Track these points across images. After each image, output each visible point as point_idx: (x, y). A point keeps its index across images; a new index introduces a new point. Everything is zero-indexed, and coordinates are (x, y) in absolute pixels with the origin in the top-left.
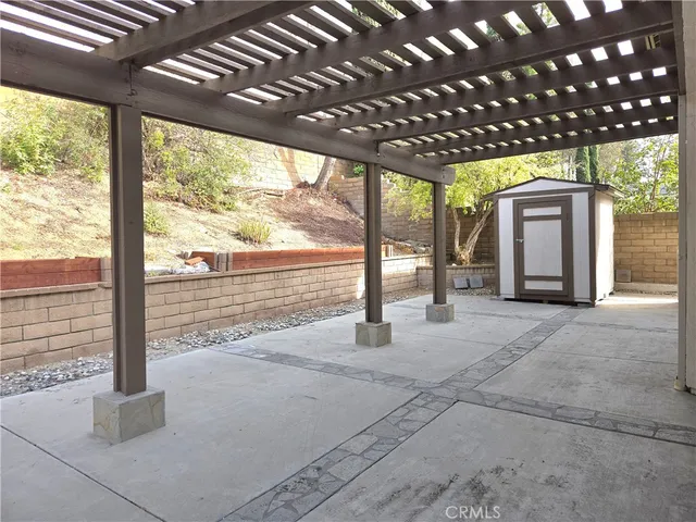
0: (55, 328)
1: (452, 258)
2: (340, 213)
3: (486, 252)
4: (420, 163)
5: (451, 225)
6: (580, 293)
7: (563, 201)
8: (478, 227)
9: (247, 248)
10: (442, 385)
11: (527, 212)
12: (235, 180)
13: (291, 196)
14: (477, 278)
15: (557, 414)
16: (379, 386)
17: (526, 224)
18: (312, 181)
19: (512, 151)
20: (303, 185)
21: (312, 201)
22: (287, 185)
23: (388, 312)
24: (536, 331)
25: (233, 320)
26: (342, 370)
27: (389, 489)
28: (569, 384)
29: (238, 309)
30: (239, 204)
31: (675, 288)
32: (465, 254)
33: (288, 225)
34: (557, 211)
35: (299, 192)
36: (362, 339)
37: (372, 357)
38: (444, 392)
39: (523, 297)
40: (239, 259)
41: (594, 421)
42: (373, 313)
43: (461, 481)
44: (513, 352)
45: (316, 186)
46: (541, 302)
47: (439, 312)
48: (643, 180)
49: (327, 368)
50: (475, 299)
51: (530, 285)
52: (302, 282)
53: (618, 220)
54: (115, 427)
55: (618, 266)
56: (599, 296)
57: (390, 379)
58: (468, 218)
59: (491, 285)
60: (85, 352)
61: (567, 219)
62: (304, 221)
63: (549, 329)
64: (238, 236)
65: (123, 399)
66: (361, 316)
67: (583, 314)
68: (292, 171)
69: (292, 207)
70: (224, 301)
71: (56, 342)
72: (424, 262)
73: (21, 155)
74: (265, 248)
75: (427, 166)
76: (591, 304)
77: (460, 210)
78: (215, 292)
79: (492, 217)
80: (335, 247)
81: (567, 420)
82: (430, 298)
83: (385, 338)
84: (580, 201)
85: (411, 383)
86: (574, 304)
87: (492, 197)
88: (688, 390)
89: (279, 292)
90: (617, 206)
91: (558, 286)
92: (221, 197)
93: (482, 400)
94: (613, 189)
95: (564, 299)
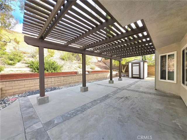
0: (72, 80)
1: (122, 72)
2: (104, 65)
3: (127, 71)
4: (117, 58)
5: (122, 67)
6: (142, 77)
7: (139, 63)
8: (126, 67)
9: (92, 70)
10: (121, 88)
11: (133, 65)
12: (90, 61)
13: (97, 63)
14: (126, 75)
15: (137, 91)
16: (113, 88)
17: (133, 67)
18: (100, 60)
19: (131, 56)
20: (99, 61)
21: (100, 63)
22: (97, 61)
23: (113, 79)
24: (135, 82)
25: (91, 80)
26: (108, 86)
27: (116, 97)
28: (139, 88)
29: (92, 78)
30: (90, 64)
31: (154, 76)
32: (124, 71)
33: (97, 67)
34: (138, 65)
35: (98, 62)
36: (110, 82)
37: (111, 85)
38: (122, 89)
39: (133, 77)
40: (92, 72)
41: (142, 92)
42: (111, 79)
43: (125, 97)
44: (131, 85)
45: (101, 61)
46: (135, 78)
47: (120, 79)
48: (152, 60)
49: (106, 86)
50: (125, 78)
51: (134, 76)
52: (100, 75)
53: (148, 66)
54: (83, 90)
55: (148, 73)
56: (145, 77)
57: (114, 87)
58: (124, 66)
59: (128, 76)
60: (75, 83)
61: (140, 66)
62: (99, 66)
63: (137, 82)
64: (91, 68)
65: (84, 87)
66: (110, 80)
67: (142, 80)
68: (97, 59)
69: (97, 64)
70: (90, 77)
71: (72, 82)
72: (117, 72)
73: (65, 58)
74: (95, 70)
75: (119, 59)
76: (143, 79)
77: (123, 65)
78: (89, 76)
79: (128, 66)
80: (104, 70)
81: (138, 92)
82: (119, 78)
83: (113, 83)
84: (142, 63)
85: (117, 88)
86: (141, 79)
87: (128, 63)
88: (156, 89)
89: (97, 76)
90: (148, 64)
91: (138, 76)
92: (88, 63)
93: (127, 90)
94: (147, 61)
95: (139, 78)
